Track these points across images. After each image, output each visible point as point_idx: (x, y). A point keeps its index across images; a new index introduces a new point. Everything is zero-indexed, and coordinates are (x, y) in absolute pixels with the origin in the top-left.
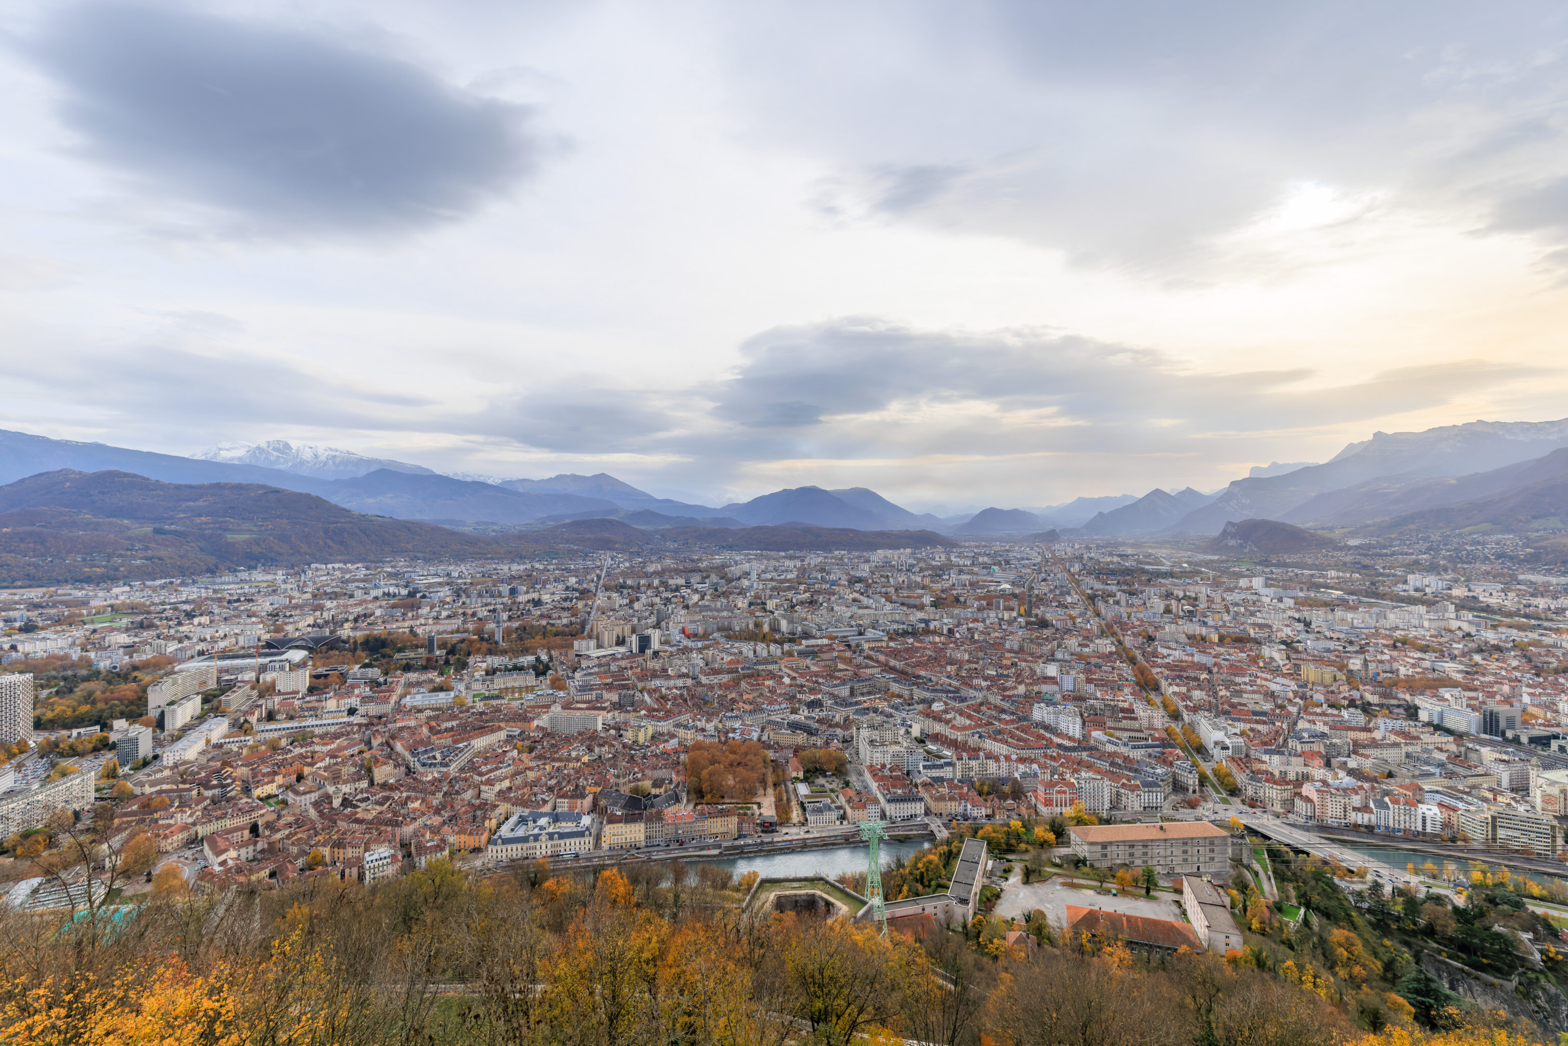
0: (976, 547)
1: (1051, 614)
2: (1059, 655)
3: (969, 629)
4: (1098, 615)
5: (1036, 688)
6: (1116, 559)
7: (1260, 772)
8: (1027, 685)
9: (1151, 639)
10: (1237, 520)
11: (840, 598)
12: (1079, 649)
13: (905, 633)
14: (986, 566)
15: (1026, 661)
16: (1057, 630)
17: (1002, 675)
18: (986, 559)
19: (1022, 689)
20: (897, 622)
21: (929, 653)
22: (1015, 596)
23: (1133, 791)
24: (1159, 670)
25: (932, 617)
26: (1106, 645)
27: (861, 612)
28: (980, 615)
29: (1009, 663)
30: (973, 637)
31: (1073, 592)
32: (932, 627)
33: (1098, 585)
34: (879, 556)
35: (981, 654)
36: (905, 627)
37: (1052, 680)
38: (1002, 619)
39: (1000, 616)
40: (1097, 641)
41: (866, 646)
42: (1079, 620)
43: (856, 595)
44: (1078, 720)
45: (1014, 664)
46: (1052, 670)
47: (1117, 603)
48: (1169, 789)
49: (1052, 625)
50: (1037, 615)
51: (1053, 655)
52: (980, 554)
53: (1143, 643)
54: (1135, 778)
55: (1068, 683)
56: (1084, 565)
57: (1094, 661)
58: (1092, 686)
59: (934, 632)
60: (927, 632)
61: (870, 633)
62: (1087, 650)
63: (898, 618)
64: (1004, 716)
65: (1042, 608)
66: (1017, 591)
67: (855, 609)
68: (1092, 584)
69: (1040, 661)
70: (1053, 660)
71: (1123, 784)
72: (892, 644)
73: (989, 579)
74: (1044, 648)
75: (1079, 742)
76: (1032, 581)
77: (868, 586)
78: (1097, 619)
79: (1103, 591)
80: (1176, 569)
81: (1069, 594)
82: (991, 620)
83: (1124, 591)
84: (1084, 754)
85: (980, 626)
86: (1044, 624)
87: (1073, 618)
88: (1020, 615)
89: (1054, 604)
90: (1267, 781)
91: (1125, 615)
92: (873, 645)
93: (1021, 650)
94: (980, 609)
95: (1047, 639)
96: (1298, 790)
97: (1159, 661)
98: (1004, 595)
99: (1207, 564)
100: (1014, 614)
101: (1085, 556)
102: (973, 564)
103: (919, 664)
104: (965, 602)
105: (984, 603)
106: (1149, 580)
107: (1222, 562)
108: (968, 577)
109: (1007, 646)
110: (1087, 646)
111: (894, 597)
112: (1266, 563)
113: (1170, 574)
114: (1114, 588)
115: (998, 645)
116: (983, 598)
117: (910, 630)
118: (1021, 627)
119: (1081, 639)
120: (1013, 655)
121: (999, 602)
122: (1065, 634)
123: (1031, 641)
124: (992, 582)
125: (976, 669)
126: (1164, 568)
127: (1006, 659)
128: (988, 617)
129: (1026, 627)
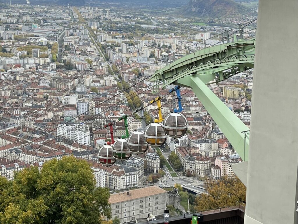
0: (21, 8)
1: (76, 59)
2: (79, 89)
3: (12, 73)
4: (108, 60)
5: (61, 114)
6: (122, 20)
7: (194, 154)
8: (54, 112)
9: (140, 75)
12: (92, 84)
14: (28, 24)
15: (54, 94)
16: (79, 71)
17: (36, 106)
18: (28, 18)
19: (50, 115)
22: (50, 46)
23: (120, 176)
24: (143, 95)
26: (111, 81)
28: (21, 62)
29: (42, 97)
30: (15, 79)
31: (91, 43)
33: (109, 39)
35: (21, 92)
37: (73, 107)
38: (39, 64)
39: (37, 62)
40: (105, 78)
42: (94, 64)
44: (88, 133)
45: (46, 97)
46: (73, 100)
47: (121, 51)
48: (142, 172)
49: (76, 68)
50: (65, 61)
51: (74, 90)
52: (24, 14)
53: (135, 78)
54: (121, 168)
55: (83, 109)
56: (101, 24)
57: (101, 92)
58: (100, 109)
62: (98, 84)
64: (36, 136)
65: (69, 55)
66: (51, 43)
68: (105, 37)
69: (65, 94)
70: (75, 93)
71: (114, 172)
73: (30, 33)
74: (68, 84)
75: (88, 148)
76: (63, 35)
78: (107, 63)
79: (112, 42)
80: (160, 28)
81: (88, 45)
82: (30, 66)
83: (126, 43)
84: (90, 155)
85: (21, 70)
86: (69, 66)
87: (90, 62)
88: (52, 61)
89: (78, 52)
90: (197, 159)
91: (125, 59)
93: (52, 85)
94: (22, 57)
95: (71, 78)
96: (213, 163)
97: (144, 89)
98: (41, 46)
99: (179, 24)
100: (48, 60)
101: (102, 17)
102: (18, 22)
104: (10, 52)
105: (26, 52)
106: (143, 35)
107: (188, 22)
108: (13, 32)
109: (41, 84)
110: (99, 82)
112: (212, 23)
113: (156, 31)
114: (119, 41)
115: (35, 83)
116: (26, 49)
118: (52, 70)
119: (95, 77)
120: (45, 91)
121: (36, 52)
122: (84, 73)
123: (59, 79)
124: (33, 36)
125: (16, 103)
126: (152, 27)
127: (40, 94)
128: (28, 63)
129: (56, 70)
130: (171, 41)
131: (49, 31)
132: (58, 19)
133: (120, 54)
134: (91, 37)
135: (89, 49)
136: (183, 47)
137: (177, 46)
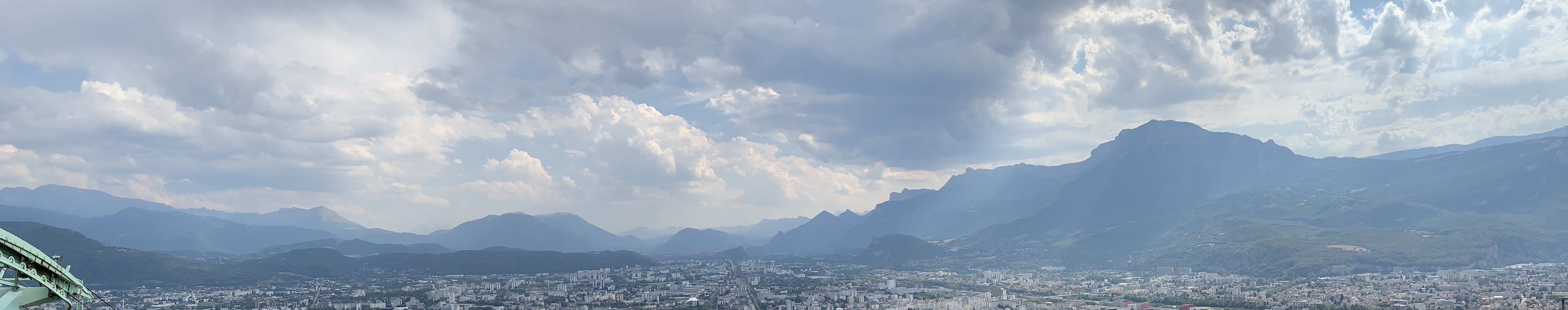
6: (789, 272)
10: (881, 235)
14: (678, 282)
18: (679, 275)
22: (699, 307)
33: (771, 295)
56: (763, 278)
66: (702, 304)
73: (679, 293)
77: (564, 305)
79: (775, 300)
102: (666, 281)
108: (660, 292)
112: (897, 267)
114: (784, 297)
124: (682, 295)
130: (848, 293)
131: (700, 289)
132: (712, 274)
134: (750, 295)
136: (862, 299)
137: (855, 298)
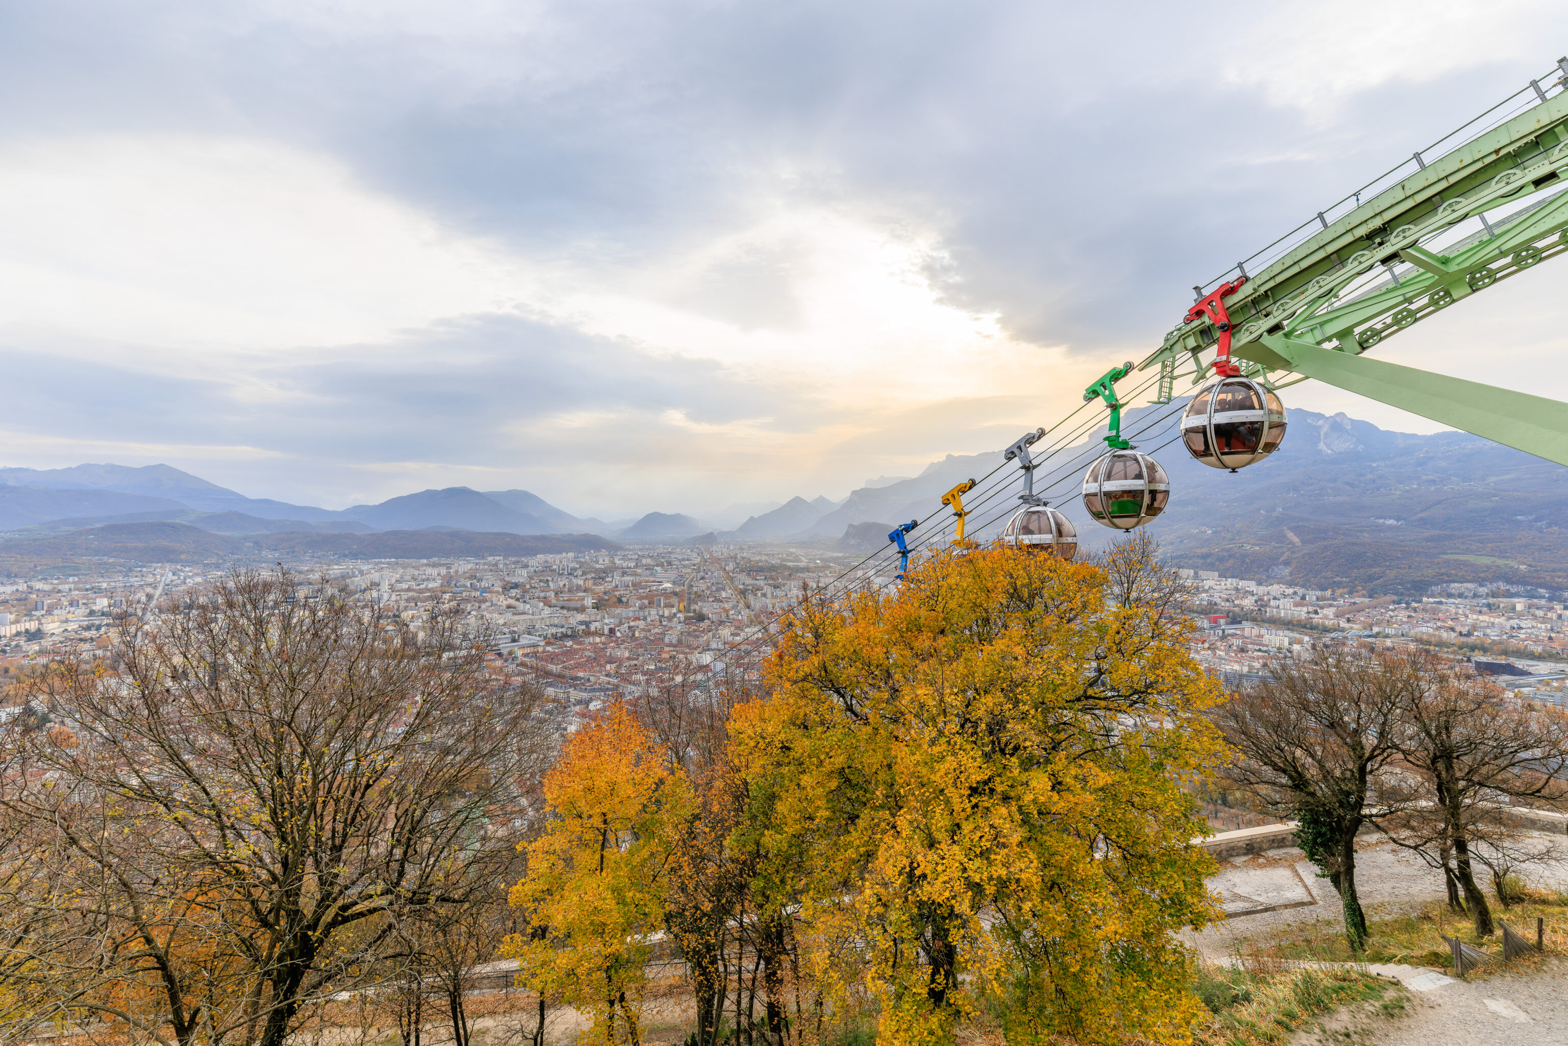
1: (708, 608)
2: (714, 645)
3: (630, 628)
4: (748, 607)
10: (856, 523)
11: (492, 605)
12: (730, 639)
13: (565, 636)
14: (649, 568)
15: (683, 653)
16: (713, 622)
17: (661, 669)
18: (649, 561)
20: (556, 626)
21: (588, 653)
22: (675, 594)
25: (593, 618)
26: (755, 633)
27: (516, 618)
28: (641, 614)
29: (667, 656)
30: (633, 635)
31: (727, 588)
32: (593, 628)
33: (749, 581)
34: (537, 561)
35: (641, 650)
36: (564, 630)
38: (663, 616)
39: (661, 613)
40: (747, 630)
41: (519, 653)
42: (732, 612)
43: (512, 602)
45: (672, 658)
46: (707, 659)
47: (764, 595)
49: (709, 619)
50: (695, 610)
51: (708, 645)
52: (643, 556)
57: (743, 647)
59: (596, 633)
60: (588, 633)
61: (525, 640)
62: (738, 638)
63: (556, 621)
65: (700, 604)
66: (678, 590)
67: (509, 616)
68: (743, 580)
69: (696, 652)
70: (708, 650)
72: (549, 648)
74: (701, 639)
77: (525, 591)
78: (747, 610)
79: (753, 585)
80: (812, 565)
81: (724, 589)
82: (652, 618)
83: (770, 585)
85: (641, 624)
86: (701, 618)
87: (727, 611)
88: (680, 611)
89: (710, 600)
91: (770, 606)
92: (528, 650)
93: (680, 642)
94: (641, 608)
95: (703, 631)
98: (665, 594)
99: (835, 560)
100: (674, 610)
102: (636, 566)
103: (578, 666)
104: (627, 602)
105: (646, 602)
106: (790, 575)
107: (846, 558)
109: (667, 640)
110: (738, 635)
111: (554, 601)
113: (807, 569)
114: (762, 583)
115: (659, 639)
116: (646, 598)
117: (569, 633)
118: (680, 622)
119: (733, 629)
120: (671, 649)
121: (660, 600)
122: (719, 625)
123: (689, 634)
124: (654, 581)
125: (636, 665)
126: (802, 565)
127: (666, 652)
128: (649, 614)
129: (684, 622)
131: (673, 575)
132: (684, 560)
133: (764, 599)
134: (726, 580)
135: (724, 594)
